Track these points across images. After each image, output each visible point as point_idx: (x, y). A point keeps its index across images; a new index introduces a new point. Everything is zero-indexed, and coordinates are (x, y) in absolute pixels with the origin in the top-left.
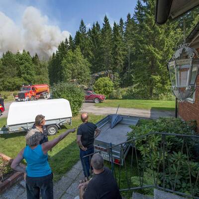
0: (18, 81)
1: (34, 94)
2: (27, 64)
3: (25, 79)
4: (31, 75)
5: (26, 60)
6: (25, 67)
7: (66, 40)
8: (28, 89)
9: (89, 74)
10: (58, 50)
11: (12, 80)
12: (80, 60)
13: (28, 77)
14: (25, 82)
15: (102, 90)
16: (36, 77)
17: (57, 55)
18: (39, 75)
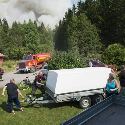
0: (23, 50)
1: (35, 63)
2: (32, 33)
3: (30, 48)
4: (36, 44)
5: (31, 29)
6: (30, 36)
7: (74, 6)
8: (29, 58)
9: (97, 42)
10: (65, 18)
11: (17, 49)
12: (87, 25)
13: (33, 46)
14: (29, 51)
15: (113, 59)
16: (40, 46)
17: (64, 22)
18: (44, 43)
